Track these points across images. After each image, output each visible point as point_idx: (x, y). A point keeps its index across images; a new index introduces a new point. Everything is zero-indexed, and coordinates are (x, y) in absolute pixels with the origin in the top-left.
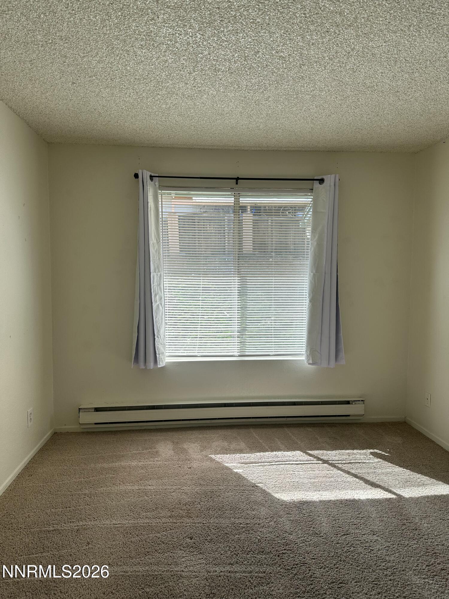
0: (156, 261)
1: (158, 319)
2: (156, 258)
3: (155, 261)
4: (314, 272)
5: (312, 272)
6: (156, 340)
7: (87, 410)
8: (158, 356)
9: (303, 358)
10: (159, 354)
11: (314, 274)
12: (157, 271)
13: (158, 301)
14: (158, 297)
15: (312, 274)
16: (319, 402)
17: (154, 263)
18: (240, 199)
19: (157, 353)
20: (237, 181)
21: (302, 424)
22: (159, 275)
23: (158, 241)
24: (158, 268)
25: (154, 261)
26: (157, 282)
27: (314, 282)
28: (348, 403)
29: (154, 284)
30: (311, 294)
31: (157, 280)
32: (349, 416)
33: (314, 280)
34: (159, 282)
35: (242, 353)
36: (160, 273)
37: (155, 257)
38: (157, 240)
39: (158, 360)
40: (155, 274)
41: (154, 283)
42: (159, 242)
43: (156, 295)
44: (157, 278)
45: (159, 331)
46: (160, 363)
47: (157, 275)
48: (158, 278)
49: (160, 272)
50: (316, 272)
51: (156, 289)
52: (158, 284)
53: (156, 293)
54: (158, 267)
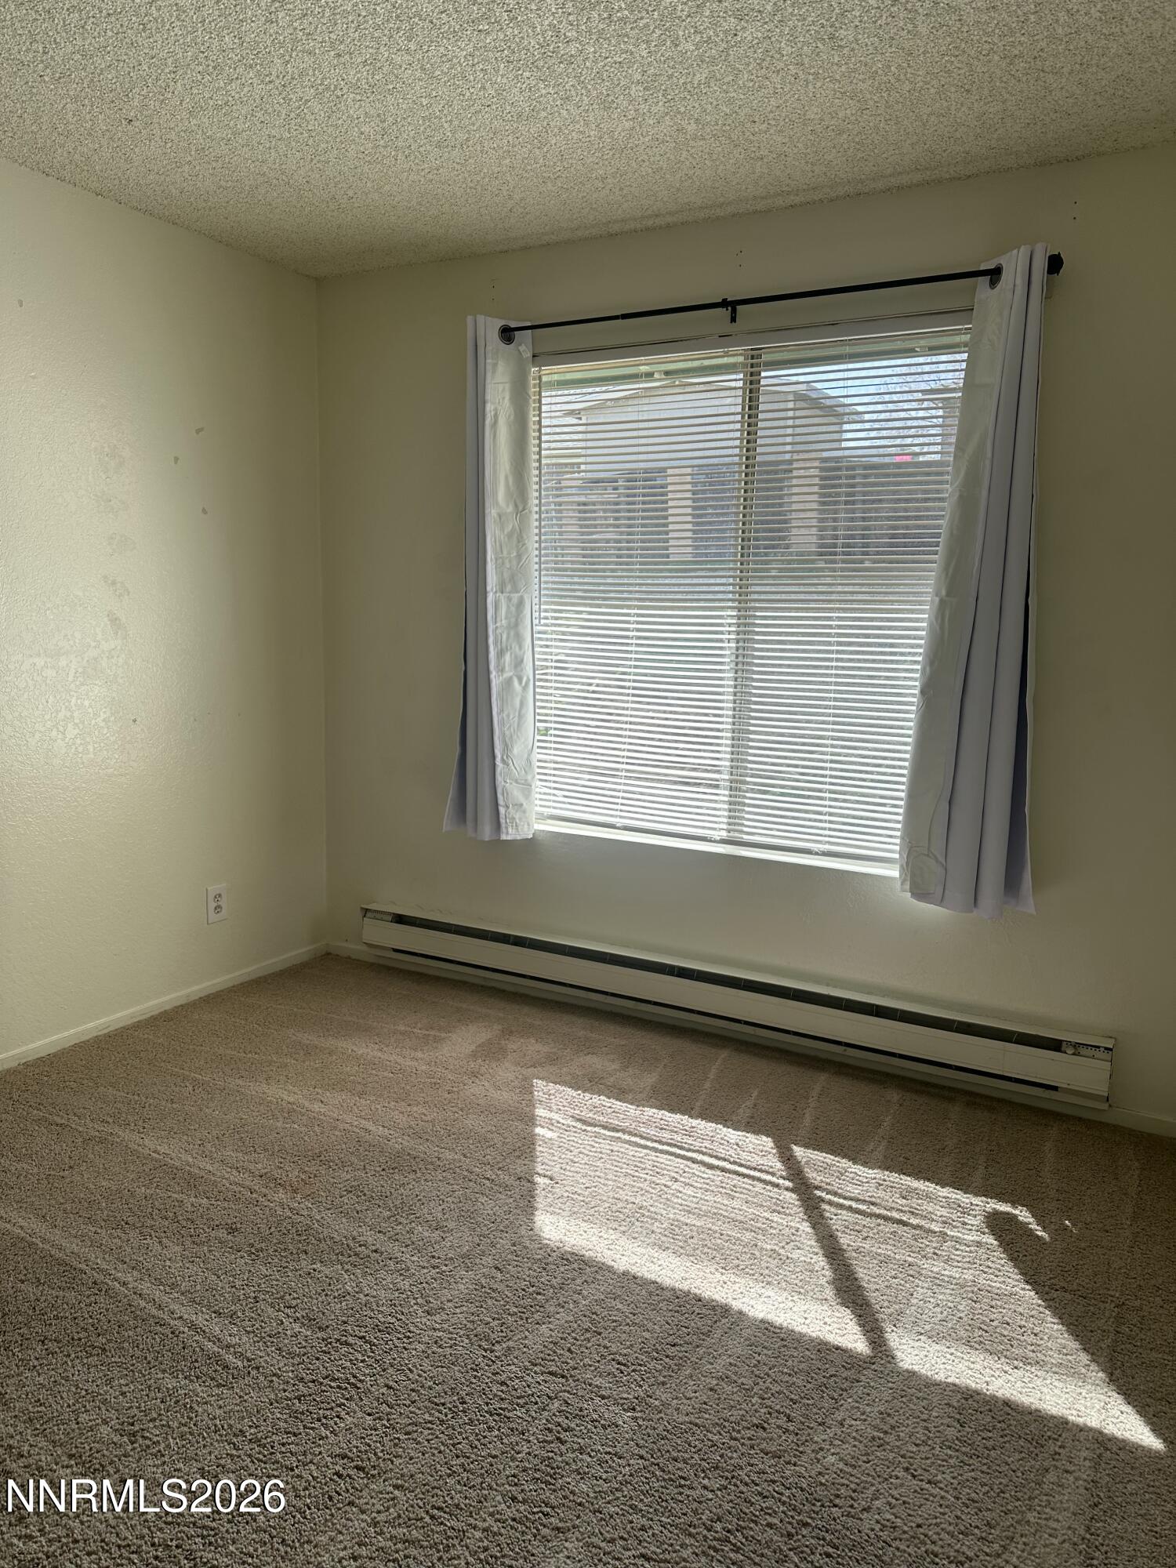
0: (507, 561)
1: (508, 716)
2: (509, 553)
3: (503, 563)
4: (944, 593)
5: (937, 596)
6: (498, 770)
7: (378, 915)
8: (502, 810)
9: (894, 872)
10: (507, 807)
11: (941, 601)
12: (509, 588)
13: (507, 668)
14: (507, 657)
15: (937, 599)
16: (954, 1021)
17: (499, 567)
18: (763, 374)
19: (501, 801)
20: (734, 311)
21: (887, 1075)
22: (515, 600)
23: (521, 508)
24: (513, 581)
25: (500, 561)
26: (506, 618)
27: (938, 628)
28: (1055, 1045)
29: (498, 624)
30: (928, 669)
31: (507, 612)
32: (1055, 1088)
33: (939, 621)
34: (513, 620)
35: (736, 835)
36: (516, 595)
37: (505, 552)
38: (516, 506)
39: (502, 821)
40: (503, 598)
41: (498, 619)
42: (524, 510)
43: (501, 654)
44: (508, 607)
45: (507, 748)
46: (507, 828)
47: (509, 599)
48: (513, 609)
49: (517, 592)
50: (948, 594)
51: (504, 636)
52: (512, 625)
53: (504, 645)
54: (512, 578)
